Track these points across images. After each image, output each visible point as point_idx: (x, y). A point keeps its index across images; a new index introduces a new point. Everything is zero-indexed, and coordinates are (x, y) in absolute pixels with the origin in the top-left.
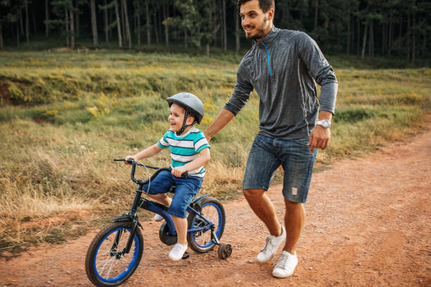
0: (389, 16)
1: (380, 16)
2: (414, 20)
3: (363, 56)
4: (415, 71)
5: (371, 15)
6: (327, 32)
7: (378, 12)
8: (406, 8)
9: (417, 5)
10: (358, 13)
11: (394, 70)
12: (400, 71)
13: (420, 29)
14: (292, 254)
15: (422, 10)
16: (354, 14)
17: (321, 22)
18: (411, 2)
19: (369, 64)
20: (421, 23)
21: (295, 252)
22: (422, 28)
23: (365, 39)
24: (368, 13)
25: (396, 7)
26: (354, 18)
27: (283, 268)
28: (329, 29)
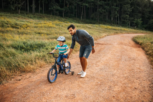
0: (90, 5)
1: (87, 5)
2: (99, 7)
3: (81, 19)
4: (97, 25)
5: (84, 4)
6: (68, 9)
7: (87, 3)
8: (96, 3)
9: (99, 2)
10: (80, 3)
11: (90, 25)
12: (92, 25)
13: (100, 11)
14: (85, 72)
15: (101, 4)
16: (78, 3)
17: (66, 5)
18: (98, 1)
19: (83, 22)
20: (101, 9)
21: (86, 71)
22: (101, 10)
23: (82, 13)
24: (83, 3)
25: (93, 2)
26: (78, 4)
27: (83, 75)
28: (69, 8)
